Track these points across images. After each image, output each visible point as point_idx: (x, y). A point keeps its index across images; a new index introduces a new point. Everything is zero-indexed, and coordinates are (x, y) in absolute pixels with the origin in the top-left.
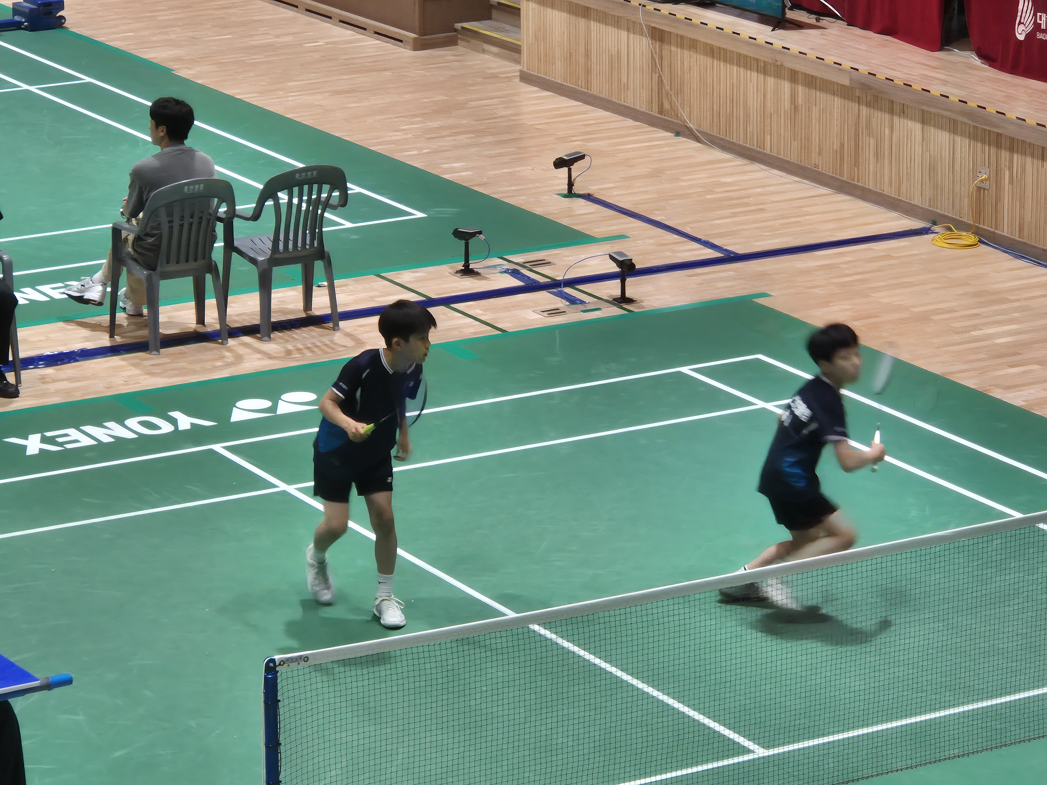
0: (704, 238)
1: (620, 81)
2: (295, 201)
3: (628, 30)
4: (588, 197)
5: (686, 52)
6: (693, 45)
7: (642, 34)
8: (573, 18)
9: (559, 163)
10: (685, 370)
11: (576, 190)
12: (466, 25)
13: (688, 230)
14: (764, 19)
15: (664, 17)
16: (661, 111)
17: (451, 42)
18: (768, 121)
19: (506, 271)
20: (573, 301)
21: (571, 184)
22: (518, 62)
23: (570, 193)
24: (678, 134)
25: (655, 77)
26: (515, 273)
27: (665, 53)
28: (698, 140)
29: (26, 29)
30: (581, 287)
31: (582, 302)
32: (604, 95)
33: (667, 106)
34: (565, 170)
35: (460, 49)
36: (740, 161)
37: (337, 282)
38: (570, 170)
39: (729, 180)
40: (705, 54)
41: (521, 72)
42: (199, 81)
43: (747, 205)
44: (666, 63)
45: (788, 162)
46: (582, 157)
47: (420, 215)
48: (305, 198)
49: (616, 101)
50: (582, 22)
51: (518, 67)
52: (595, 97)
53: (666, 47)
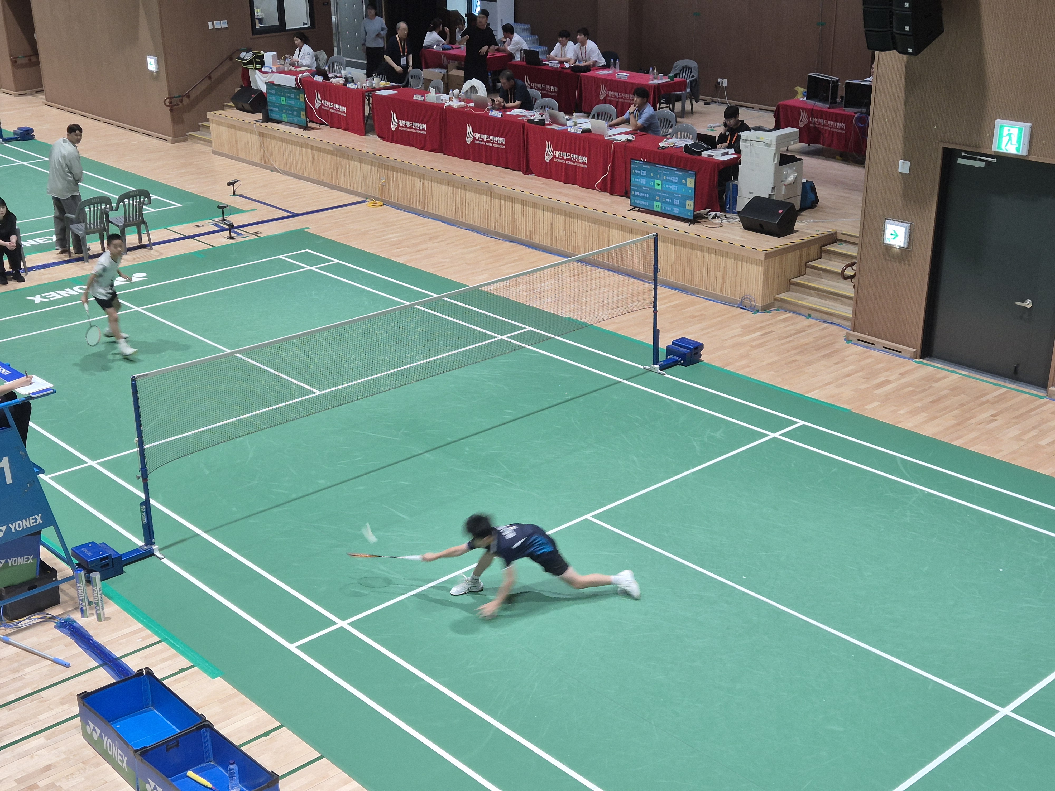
0: (284, 209)
1: (249, 152)
2: (131, 202)
3: (250, 133)
4: (241, 196)
5: (272, 140)
6: (275, 138)
7: (256, 134)
8: (230, 129)
9: (229, 184)
10: (281, 257)
11: (236, 193)
12: (190, 133)
13: (278, 206)
14: (300, 127)
15: (263, 127)
16: (265, 163)
17: (186, 140)
18: (304, 164)
19: (213, 225)
20: (238, 234)
21: (234, 191)
22: (211, 147)
23: (234, 194)
24: (272, 171)
25: (262, 150)
26: (216, 225)
27: (265, 141)
28: (280, 173)
29: (19, 140)
30: (240, 229)
31: (242, 234)
32: (244, 158)
33: (267, 161)
34: (232, 186)
35: (189, 142)
36: (295, 179)
37: (150, 232)
38: (233, 186)
39: (291, 187)
40: (280, 141)
41: (212, 150)
42: (90, 158)
43: (299, 195)
44: (265, 144)
45: (313, 179)
46: (238, 181)
47: (179, 205)
48: (135, 201)
49: (248, 159)
50: (233, 131)
51: (211, 148)
52: (241, 159)
53: (265, 139)
